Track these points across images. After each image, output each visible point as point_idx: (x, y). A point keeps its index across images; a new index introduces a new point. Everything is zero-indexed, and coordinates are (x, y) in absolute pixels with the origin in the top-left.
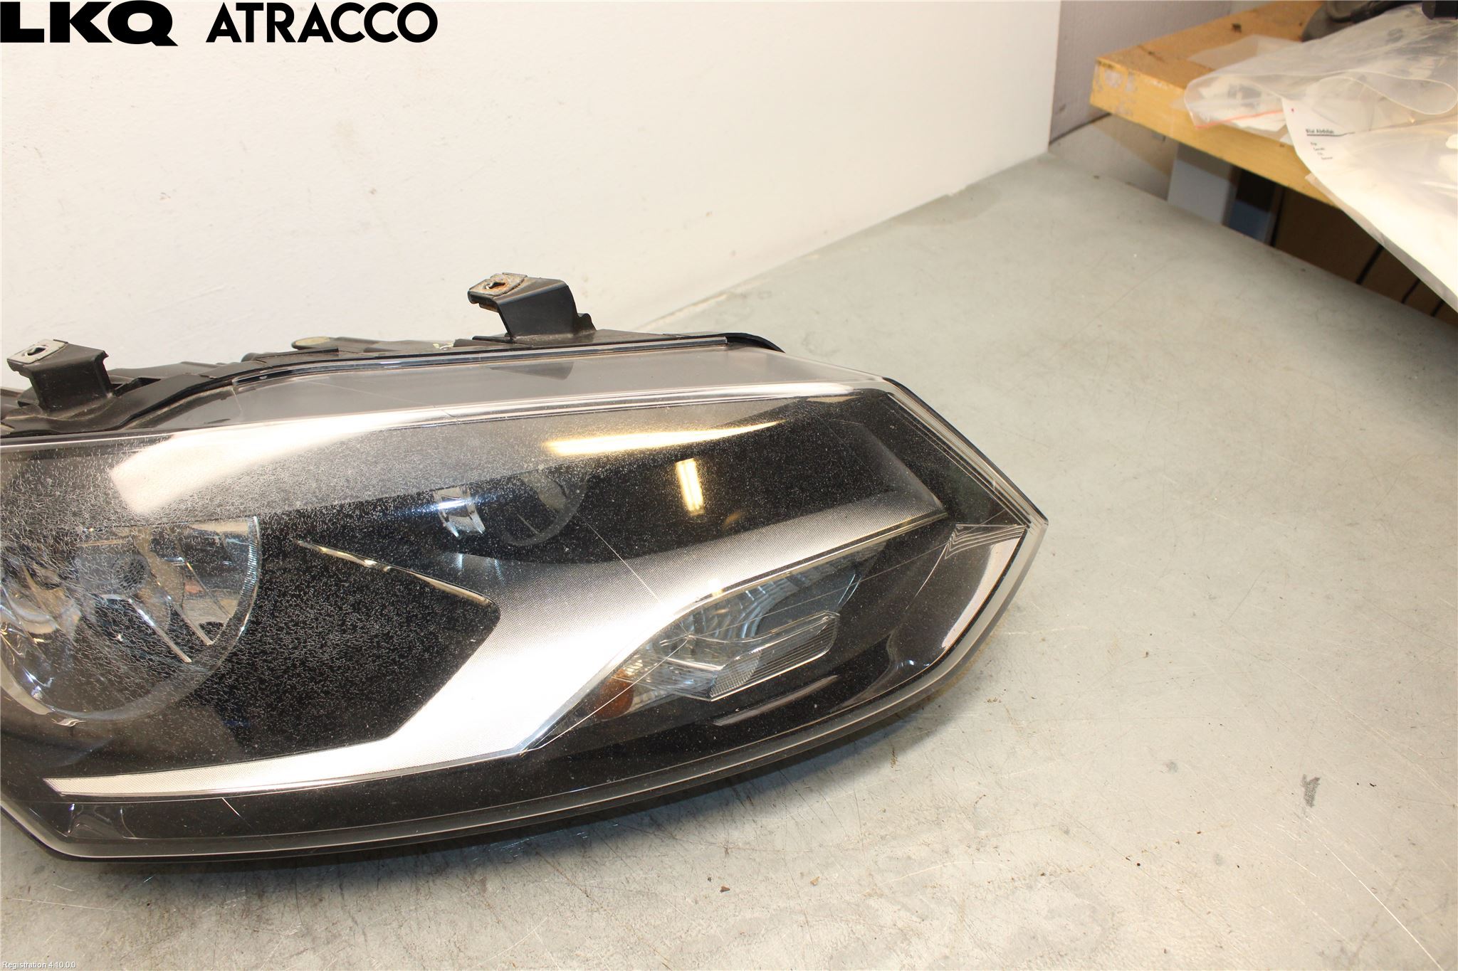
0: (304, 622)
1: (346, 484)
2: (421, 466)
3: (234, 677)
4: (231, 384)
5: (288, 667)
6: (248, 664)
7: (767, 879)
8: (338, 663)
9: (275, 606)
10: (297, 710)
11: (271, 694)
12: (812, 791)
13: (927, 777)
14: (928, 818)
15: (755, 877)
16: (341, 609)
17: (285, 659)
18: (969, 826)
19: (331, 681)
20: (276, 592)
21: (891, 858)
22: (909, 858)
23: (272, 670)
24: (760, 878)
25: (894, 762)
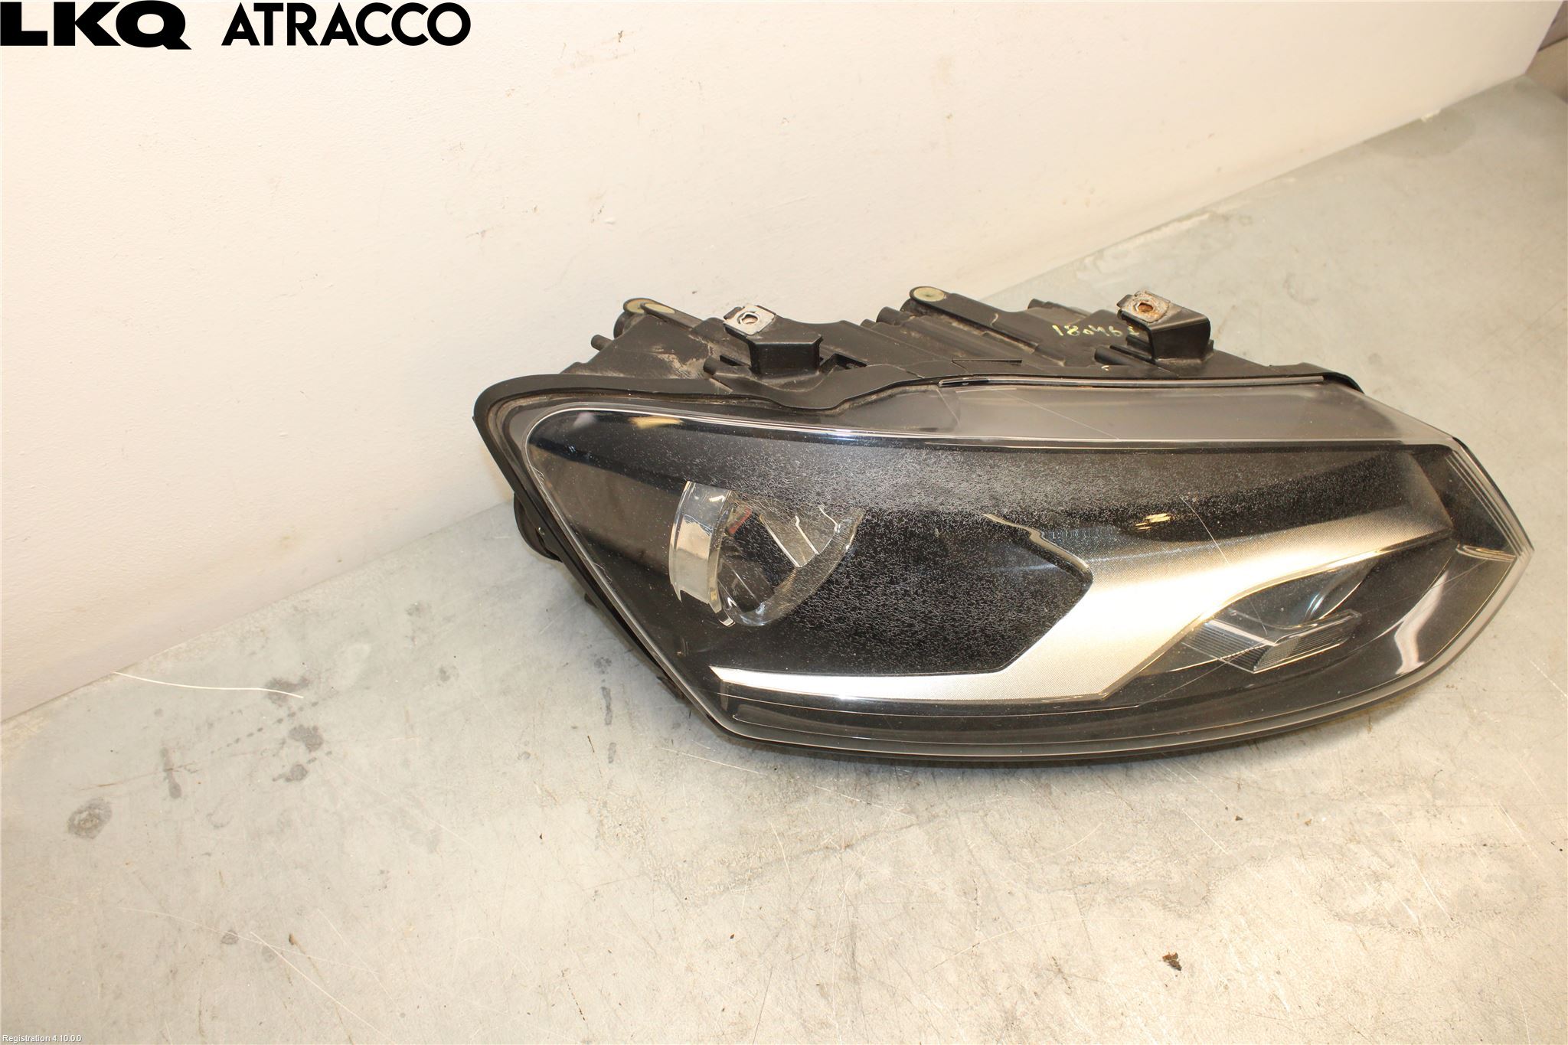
0: (991, 602)
1: (1045, 499)
2: (1104, 490)
3: (924, 634)
4: (937, 384)
5: (969, 632)
6: (938, 626)
7: (1271, 815)
8: (1010, 634)
9: (972, 587)
10: (967, 663)
11: (950, 650)
12: (1305, 744)
13: (1396, 747)
14: (1397, 782)
15: (1262, 812)
16: (1022, 595)
17: (969, 626)
18: (1428, 795)
19: (1000, 646)
20: (975, 577)
21: (1367, 812)
22: (1381, 814)
23: (956, 633)
24: (1266, 813)
25: (1370, 729)
